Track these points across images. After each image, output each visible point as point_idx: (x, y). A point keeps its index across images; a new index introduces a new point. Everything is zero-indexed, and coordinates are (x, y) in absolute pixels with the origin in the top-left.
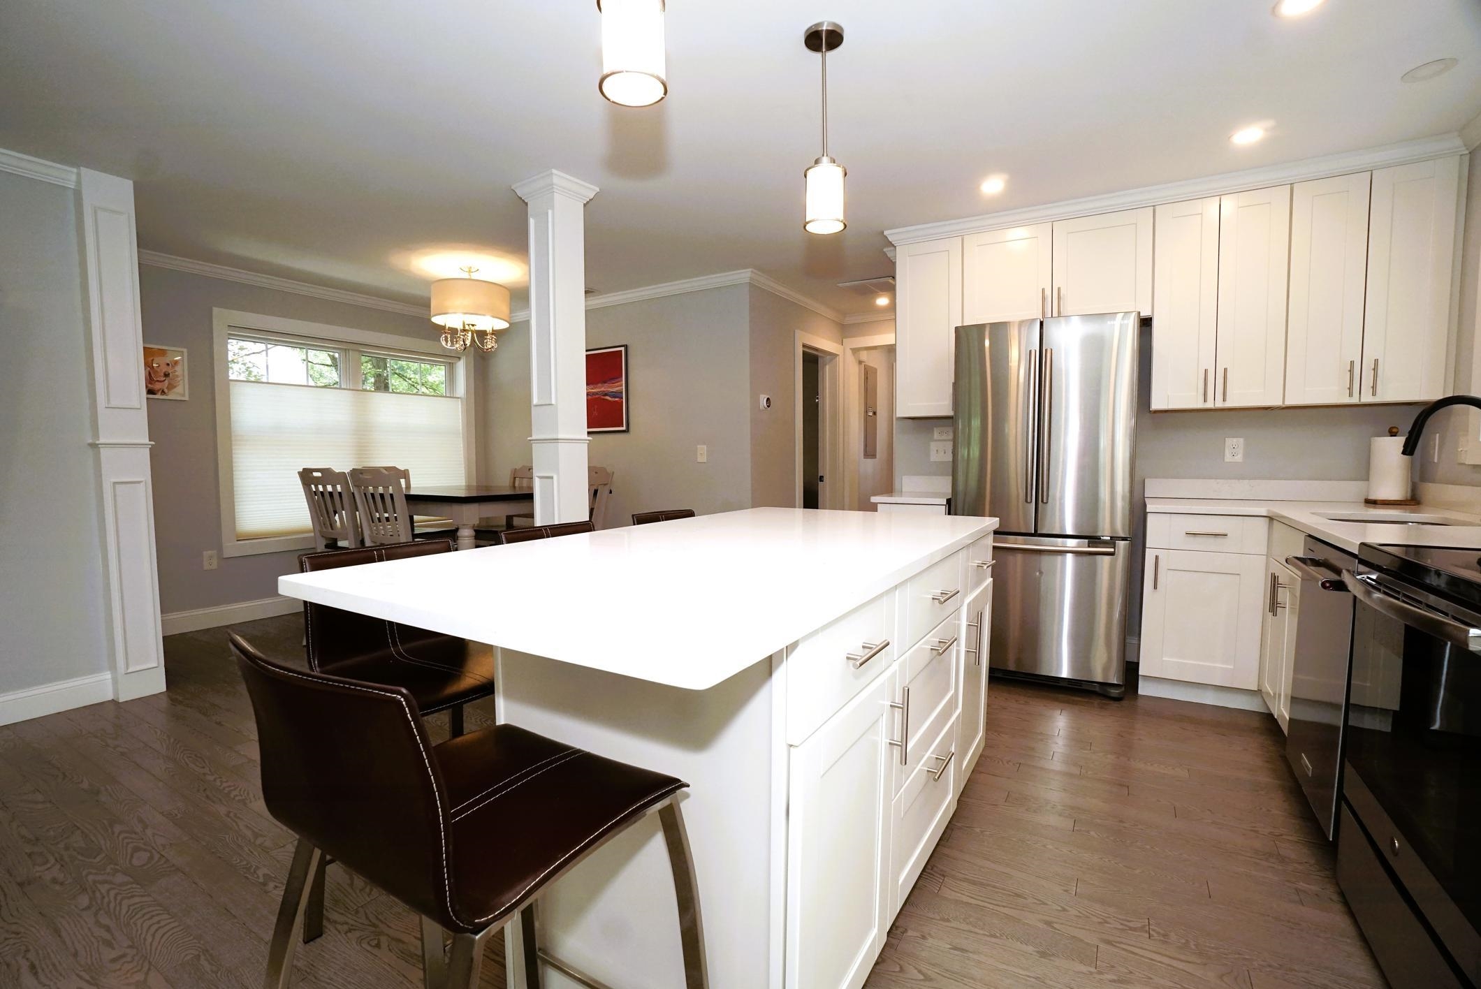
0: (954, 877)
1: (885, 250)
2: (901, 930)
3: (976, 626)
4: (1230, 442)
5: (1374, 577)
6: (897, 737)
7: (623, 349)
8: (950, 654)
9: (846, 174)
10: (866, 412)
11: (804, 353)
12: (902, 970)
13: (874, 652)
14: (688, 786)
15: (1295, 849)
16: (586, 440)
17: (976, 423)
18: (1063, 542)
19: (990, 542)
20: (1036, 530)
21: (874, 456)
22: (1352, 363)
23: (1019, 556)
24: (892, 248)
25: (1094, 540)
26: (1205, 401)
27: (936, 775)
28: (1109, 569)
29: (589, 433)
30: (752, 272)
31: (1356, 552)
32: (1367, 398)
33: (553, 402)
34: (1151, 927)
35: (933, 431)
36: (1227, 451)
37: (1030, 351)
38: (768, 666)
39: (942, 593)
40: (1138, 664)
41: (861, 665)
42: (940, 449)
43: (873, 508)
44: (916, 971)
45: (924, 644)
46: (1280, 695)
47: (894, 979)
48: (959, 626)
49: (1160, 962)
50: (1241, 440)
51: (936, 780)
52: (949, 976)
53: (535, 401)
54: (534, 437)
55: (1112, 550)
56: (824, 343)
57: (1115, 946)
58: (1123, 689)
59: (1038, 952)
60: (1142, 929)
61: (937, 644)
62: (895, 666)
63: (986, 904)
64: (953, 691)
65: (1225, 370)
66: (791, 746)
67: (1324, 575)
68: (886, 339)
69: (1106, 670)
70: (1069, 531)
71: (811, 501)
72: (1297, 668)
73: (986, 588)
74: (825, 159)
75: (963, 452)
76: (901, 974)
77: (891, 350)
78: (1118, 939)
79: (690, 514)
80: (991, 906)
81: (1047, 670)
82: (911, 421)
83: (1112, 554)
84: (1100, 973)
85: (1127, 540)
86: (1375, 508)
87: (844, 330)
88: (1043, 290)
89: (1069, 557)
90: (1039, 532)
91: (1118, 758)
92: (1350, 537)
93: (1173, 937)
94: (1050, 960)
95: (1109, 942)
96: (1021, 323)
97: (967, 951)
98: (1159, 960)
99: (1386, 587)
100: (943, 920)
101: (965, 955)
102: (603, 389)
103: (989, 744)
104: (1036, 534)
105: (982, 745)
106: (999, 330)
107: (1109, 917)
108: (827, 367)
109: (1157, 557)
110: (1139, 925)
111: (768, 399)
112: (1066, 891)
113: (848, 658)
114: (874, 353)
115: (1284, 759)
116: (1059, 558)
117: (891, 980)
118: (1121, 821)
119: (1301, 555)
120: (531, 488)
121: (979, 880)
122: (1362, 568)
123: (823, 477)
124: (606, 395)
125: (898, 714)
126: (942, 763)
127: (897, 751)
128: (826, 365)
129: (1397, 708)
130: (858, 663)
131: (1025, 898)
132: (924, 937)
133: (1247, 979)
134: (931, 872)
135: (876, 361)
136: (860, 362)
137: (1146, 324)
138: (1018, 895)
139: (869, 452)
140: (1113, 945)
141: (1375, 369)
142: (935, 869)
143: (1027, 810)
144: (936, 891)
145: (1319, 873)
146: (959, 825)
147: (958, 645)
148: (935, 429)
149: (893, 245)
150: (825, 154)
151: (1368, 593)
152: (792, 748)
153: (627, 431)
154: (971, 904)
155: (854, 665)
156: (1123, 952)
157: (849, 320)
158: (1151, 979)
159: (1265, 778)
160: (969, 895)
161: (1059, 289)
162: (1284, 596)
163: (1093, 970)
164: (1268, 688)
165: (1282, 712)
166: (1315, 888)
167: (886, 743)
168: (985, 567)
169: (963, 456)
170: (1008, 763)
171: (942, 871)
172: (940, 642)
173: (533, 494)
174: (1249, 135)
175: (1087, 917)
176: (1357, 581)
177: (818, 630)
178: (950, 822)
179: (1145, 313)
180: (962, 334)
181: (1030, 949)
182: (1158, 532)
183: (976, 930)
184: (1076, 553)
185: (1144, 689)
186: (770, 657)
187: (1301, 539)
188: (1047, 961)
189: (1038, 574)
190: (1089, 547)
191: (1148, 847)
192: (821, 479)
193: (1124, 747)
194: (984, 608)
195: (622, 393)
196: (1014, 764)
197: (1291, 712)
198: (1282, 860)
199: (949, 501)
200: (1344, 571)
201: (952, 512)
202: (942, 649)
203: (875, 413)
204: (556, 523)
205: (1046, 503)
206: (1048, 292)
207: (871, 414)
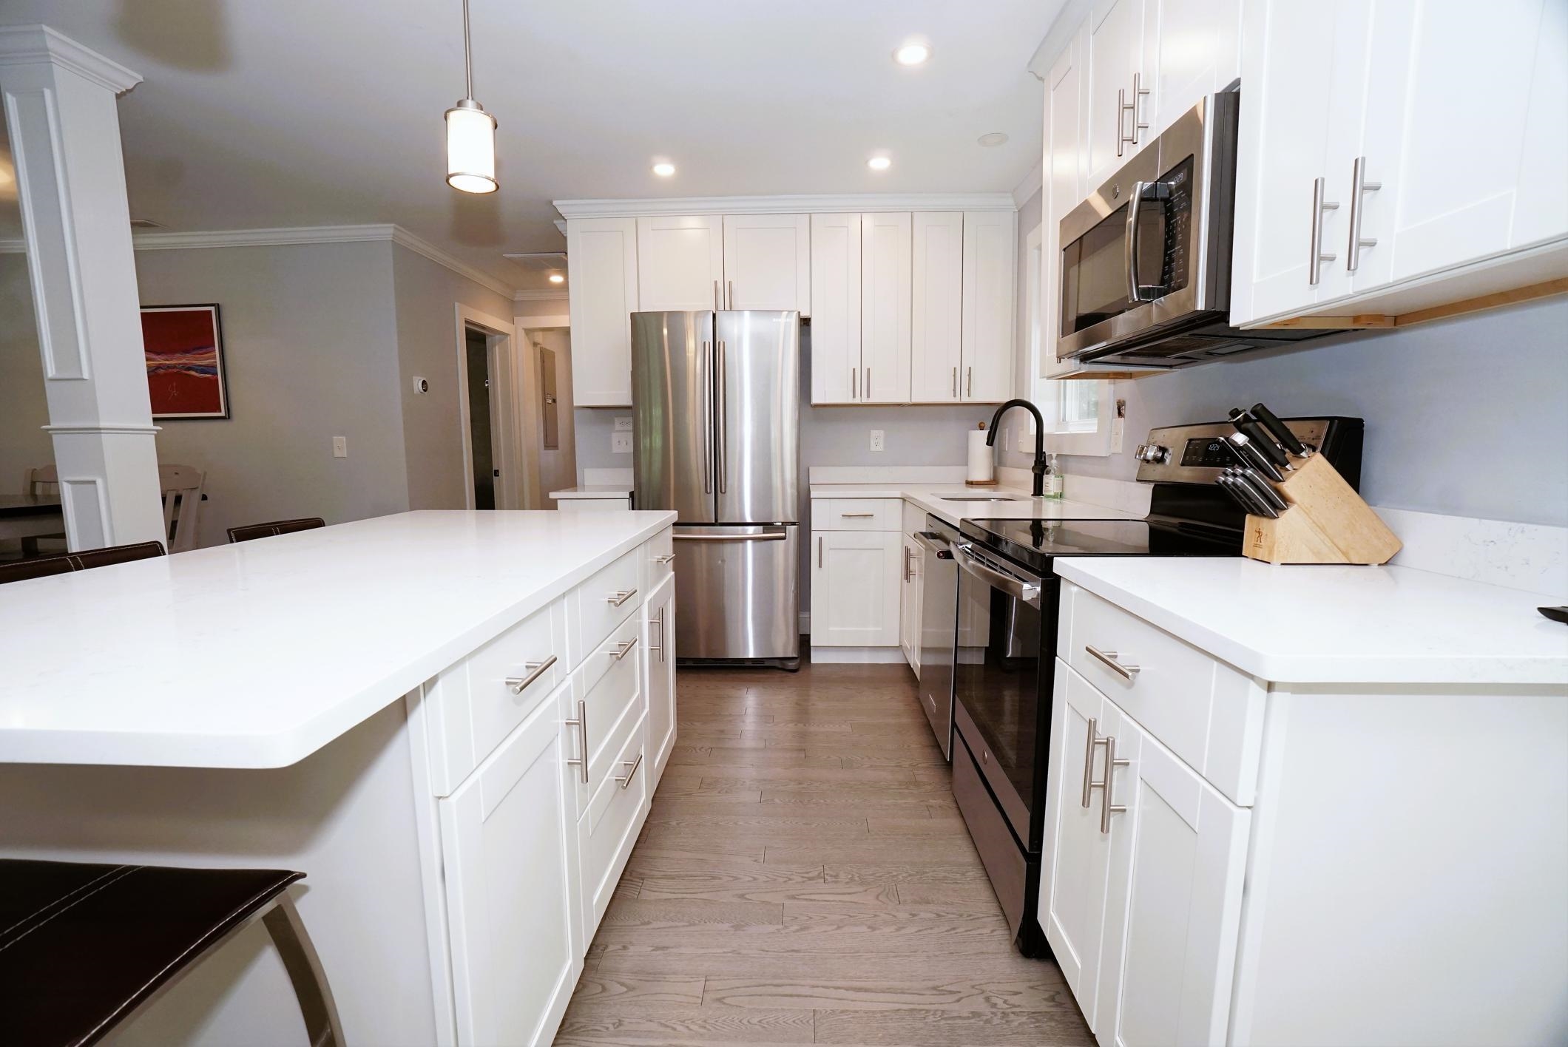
0: (652, 877)
1: (555, 222)
2: (601, 948)
3: (658, 622)
4: (874, 433)
5: (969, 546)
6: (576, 755)
7: (212, 309)
8: (633, 654)
9: (496, 127)
10: (545, 400)
11: (468, 332)
12: (604, 989)
13: (538, 672)
14: (303, 876)
15: (928, 774)
16: (153, 430)
17: (657, 412)
18: (743, 530)
19: (670, 534)
20: (716, 520)
21: (556, 447)
22: (955, 369)
23: (704, 546)
24: (563, 221)
25: (768, 526)
26: (854, 397)
27: (626, 782)
28: (783, 551)
29: (155, 420)
30: (395, 228)
31: (958, 526)
32: (965, 399)
33: (86, 376)
34: (825, 872)
35: (614, 423)
36: (872, 442)
37: (705, 343)
38: (400, 710)
39: (618, 595)
40: (809, 636)
41: (522, 689)
42: (621, 441)
43: (552, 505)
44: (619, 985)
45: (602, 650)
46: (914, 647)
47: (595, 1001)
48: (641, 625)
49: (833, 901)
50: (882, 432)
51: (624, 788)
52: (652, 979)
53: (51, 370)
54: (53, 425)
55: (784, 534)
56: (491, 320)
57: (798, 899)
58: (798, 661)
59: (732, 927)
60: (819, 876)
61: (617, 648)
62: (569, 681)
63: (685, 896)
64: (639, 692)
65: (868, 369)
66: (440, 798)
67: (940, 546)
68: (559, 321)
69: (785, 647)
70: (749, 520)
71: (485, 500)
72: (925, 623)
73: (668, 582)
74: (470, 102)
75: (645, 442)
76: (604, 994)
77: (566, 332)
78: (799, 892)
79: (318, 523)
80: (688, 896)
81: (734, 654)
82: (590, 410)
83: (783, 538)
84: (786, 927)
85: (795, 525)
86: (972, 487)
87: (514, 308)
88: (716, 282)
89: (749, 542)
90: (719, 521)
91: (796, 725)
92: (955, 514)
93: (842, 876)
94: (743, 930)
95: (793, 897)
96: (697, 314)
97: (667, 948)
98: (832, 899)
99: (977, 554)
100: (643, 924)
101: (666, 952)
102: (184, 361)
103: (681, 733)
104: (716, 524)
105: (675, 738)
106: (676, 317)
107: (792, 874)
108: (497, 348)
109: (820, 539)
110: (817, 873)
111: (424, 382)
112: (755, 861)
113: (508, 683)
114: (550, 336)
115: (918, 700)
116: (740, 545)
117: (594, 1004)
118: (800, 784)
119: (924, 531)
120: (58, 497)
121: (676, 873)
122: (963, 540)
123: (498, 471)
124: (189, 369)
125: (575, 731)
126: (633, 768)
127: (577, 771)
128: (495, 346)
129: (988, 645)
130: (518, 688)
131: (720, 879)
132: (625, 948)
133: (895, 893)
134: (631, 878)
135: (551, 343)
136: (535, 344)
137: (805, 323)
138: (714, 878)
139: (550, 443)
140: (795, 898)
141: (969, 375)
142: (634, 873)
143: (719, 792)
144: (636, 896)
145: (942, 789)
146: (656, 822)
147: (641, 644)
148: (616, 419)
149: (563, 218)
150: (470, 97)
151: (966, 561)
152: (441, 800)
153: (228, 417)
154: (670, 899)
155: (514, 691)
156: (805, 902)
157: (519, 296)
158: (826, 918)
159: (906, 720)
160: (669, 890)
161: (730, 283)
162: (914, 565)
163: (781, 927)
164: (906, 643)
165: (916, 661)
166: (939, 802)
167: (563, 763)
168: (665, 562)
169: (645, 447)
170: (700, 750)
171: (641, 874)
172: (620, 645)
173: (61, 506)
174: (880, 163)
175: (775, 880)
176: (961, 548)
177: (465, 657)
178: (646, 822)
179: (805, 314)
180: (637, 320)
181: (726, 926)
182: (821, 516)
183: (677, 924)
184: (754, 539)
185: (816, 658)
186: (404, 698)
187: (924, 517)
188: (742, 932)
189: (720, 562)
190: (764, 533)
191: (822, 801)
192: (497, 473)
193: (802, 713)
194: (667, 602)
195: (216, 367)
196: (706, 750)
197: (922, 661)
198: (917, 784)
199: (632, 494)
200: (951, 543)
201: (636, 505)
202: (622, 654)
203: (554, 401)
204: (108, 545)
205: (724, 493)
206: (720, 285)
207: (550, 401)
